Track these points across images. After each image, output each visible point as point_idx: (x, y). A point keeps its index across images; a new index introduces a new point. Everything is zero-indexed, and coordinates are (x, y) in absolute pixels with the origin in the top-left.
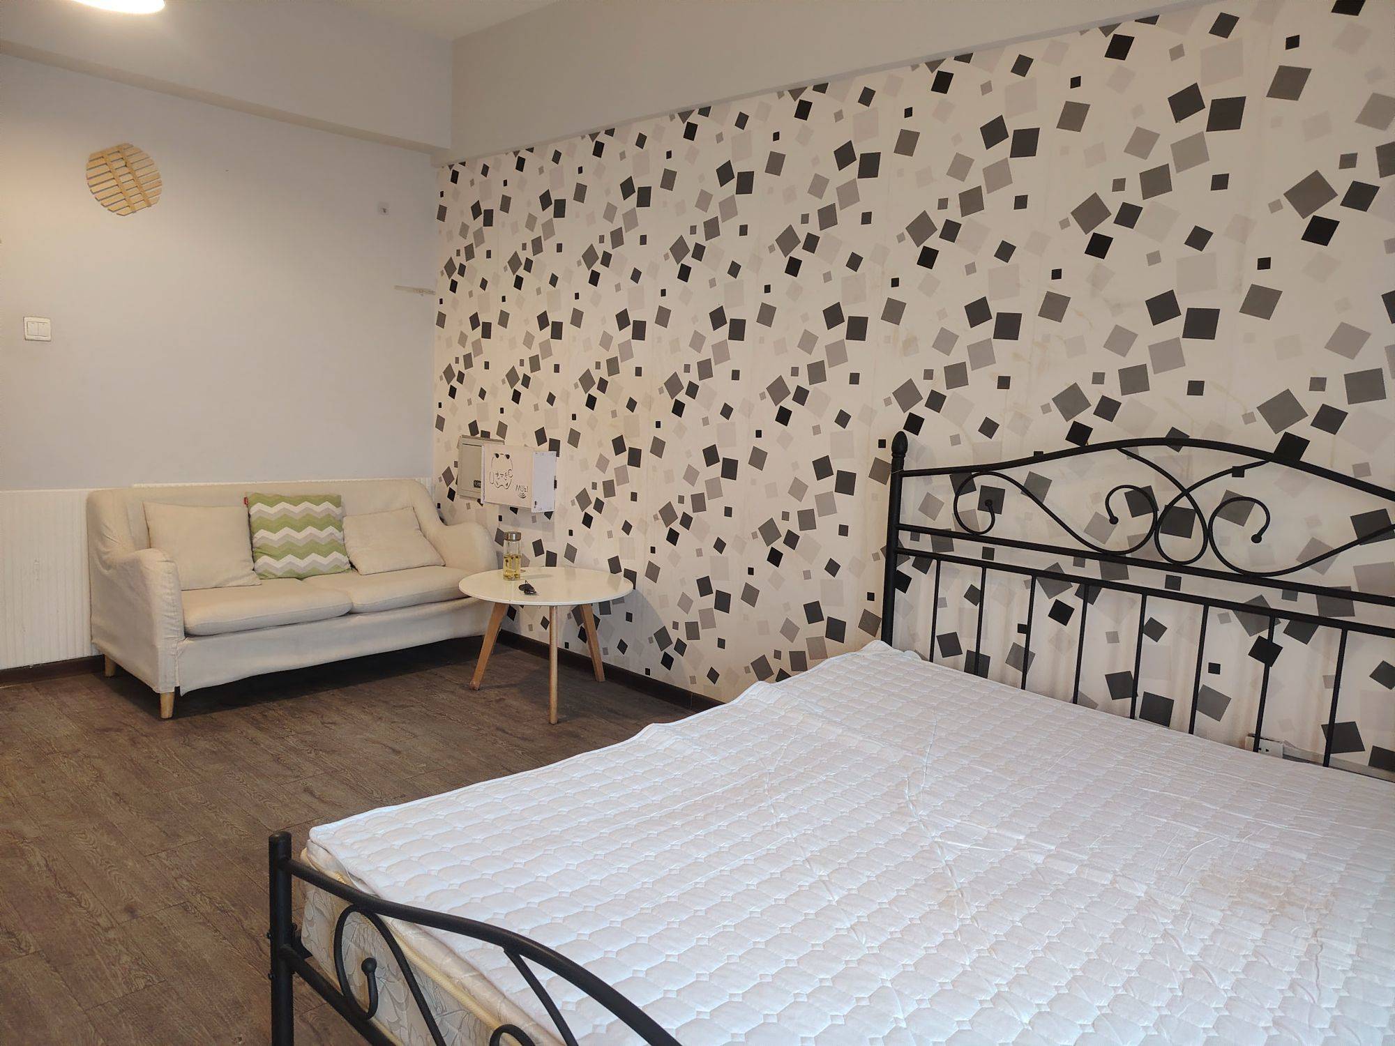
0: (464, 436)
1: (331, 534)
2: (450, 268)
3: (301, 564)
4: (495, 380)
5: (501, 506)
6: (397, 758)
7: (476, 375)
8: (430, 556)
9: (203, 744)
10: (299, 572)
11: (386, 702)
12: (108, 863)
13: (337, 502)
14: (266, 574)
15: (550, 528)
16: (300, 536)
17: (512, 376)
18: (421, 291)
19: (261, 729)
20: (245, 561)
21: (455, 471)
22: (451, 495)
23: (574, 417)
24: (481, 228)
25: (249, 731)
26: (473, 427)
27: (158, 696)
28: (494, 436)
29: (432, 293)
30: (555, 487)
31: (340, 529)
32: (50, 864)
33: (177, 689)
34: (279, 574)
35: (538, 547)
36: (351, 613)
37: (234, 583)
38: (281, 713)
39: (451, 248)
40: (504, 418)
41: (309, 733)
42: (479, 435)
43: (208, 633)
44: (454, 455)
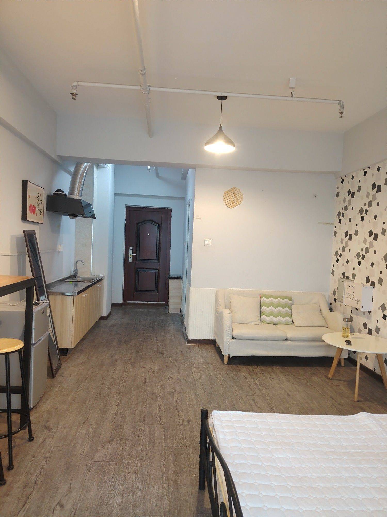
0: (341, 278)
1: (287, 310)
2: (339, 214)
3: (275, 320)
4: (352, 257)
5: (352, 307)
6: (288, 397)
7: (346, 255)
8: (322, 323)
9: (231, 375)
10: (274, 322)
11: (294, 375)
12: (190, 404)
13: (290, 299)
14: (264, 321)
15: (369, 318)
16: (276, 310)
17: (358, 255)
18: (328, 224)
19: (250, 374)
20: (256, 316)
21: (337, 291)
22: (335, 300)
23: (381, 272)
24: (350, 199)
25: (246, 374)
26: (344, 274)
27: (224, 356)
28: (351, 278)
29: (333, 224)
30: (372, 301)
31: (290, 309)
32: (178, 400)
33: (229, 355)
34: (268, 322)
35: (365, 325)
36: (286, 340)
37: (253, 323)
38: (258, 370)
39: (339, 208)
40: (355, 272)
41: (264, 380)
42: (346, 278)
43: (239, 338)
44: (337, 285)
